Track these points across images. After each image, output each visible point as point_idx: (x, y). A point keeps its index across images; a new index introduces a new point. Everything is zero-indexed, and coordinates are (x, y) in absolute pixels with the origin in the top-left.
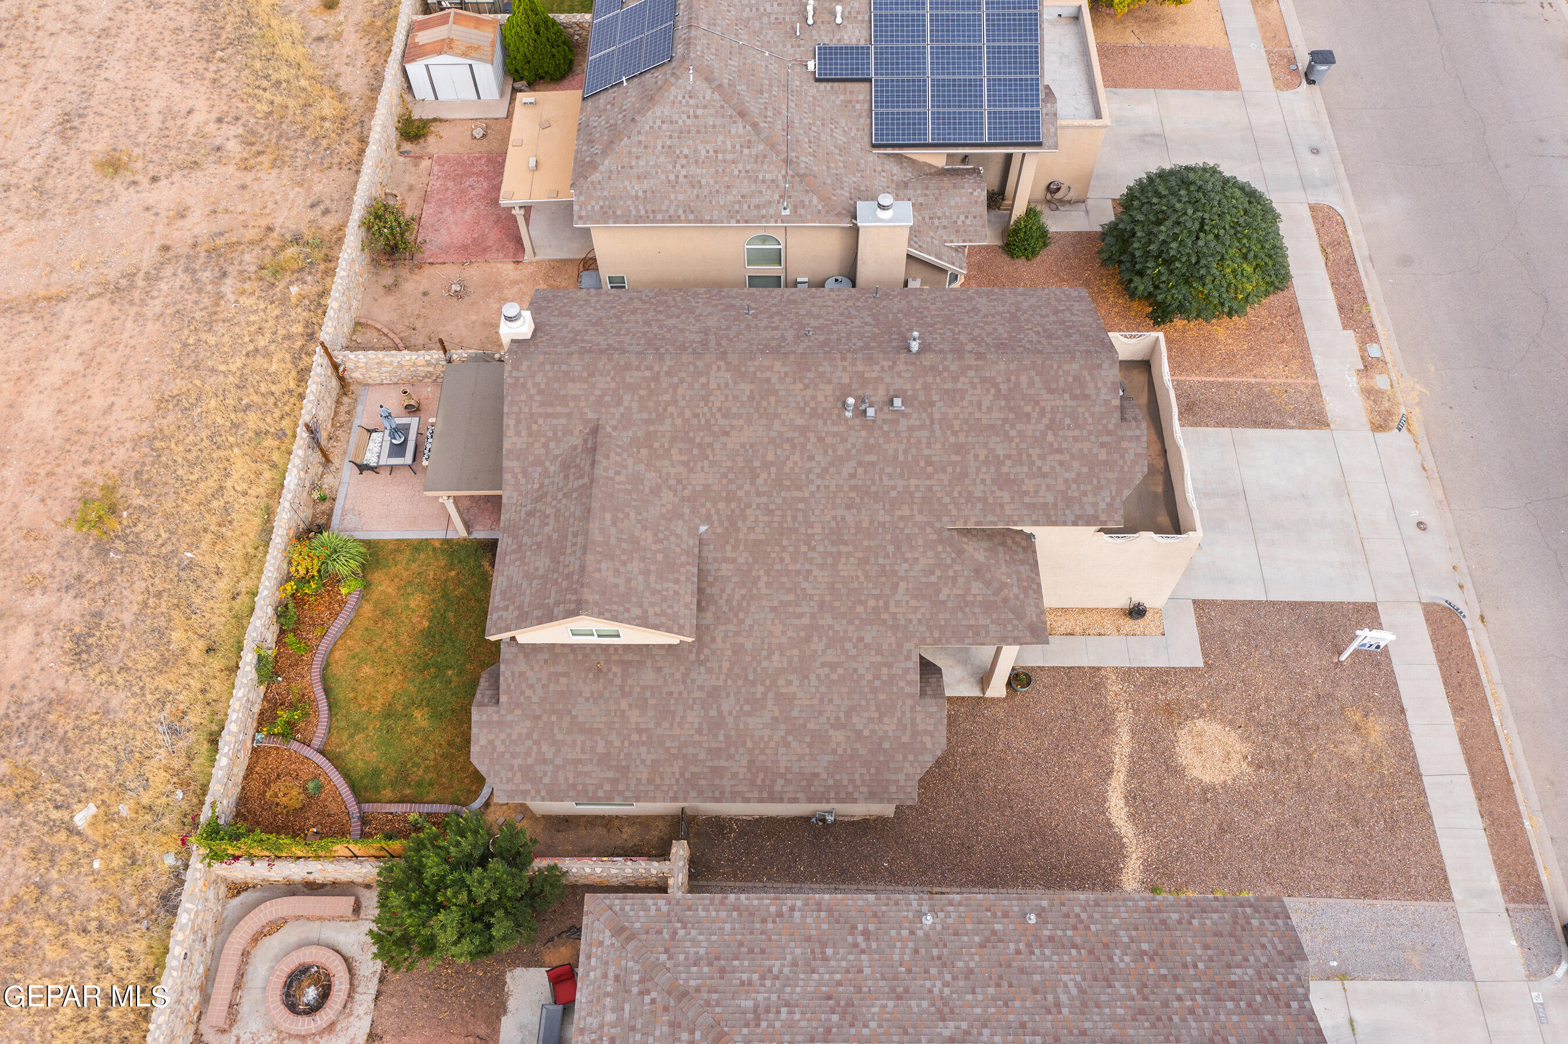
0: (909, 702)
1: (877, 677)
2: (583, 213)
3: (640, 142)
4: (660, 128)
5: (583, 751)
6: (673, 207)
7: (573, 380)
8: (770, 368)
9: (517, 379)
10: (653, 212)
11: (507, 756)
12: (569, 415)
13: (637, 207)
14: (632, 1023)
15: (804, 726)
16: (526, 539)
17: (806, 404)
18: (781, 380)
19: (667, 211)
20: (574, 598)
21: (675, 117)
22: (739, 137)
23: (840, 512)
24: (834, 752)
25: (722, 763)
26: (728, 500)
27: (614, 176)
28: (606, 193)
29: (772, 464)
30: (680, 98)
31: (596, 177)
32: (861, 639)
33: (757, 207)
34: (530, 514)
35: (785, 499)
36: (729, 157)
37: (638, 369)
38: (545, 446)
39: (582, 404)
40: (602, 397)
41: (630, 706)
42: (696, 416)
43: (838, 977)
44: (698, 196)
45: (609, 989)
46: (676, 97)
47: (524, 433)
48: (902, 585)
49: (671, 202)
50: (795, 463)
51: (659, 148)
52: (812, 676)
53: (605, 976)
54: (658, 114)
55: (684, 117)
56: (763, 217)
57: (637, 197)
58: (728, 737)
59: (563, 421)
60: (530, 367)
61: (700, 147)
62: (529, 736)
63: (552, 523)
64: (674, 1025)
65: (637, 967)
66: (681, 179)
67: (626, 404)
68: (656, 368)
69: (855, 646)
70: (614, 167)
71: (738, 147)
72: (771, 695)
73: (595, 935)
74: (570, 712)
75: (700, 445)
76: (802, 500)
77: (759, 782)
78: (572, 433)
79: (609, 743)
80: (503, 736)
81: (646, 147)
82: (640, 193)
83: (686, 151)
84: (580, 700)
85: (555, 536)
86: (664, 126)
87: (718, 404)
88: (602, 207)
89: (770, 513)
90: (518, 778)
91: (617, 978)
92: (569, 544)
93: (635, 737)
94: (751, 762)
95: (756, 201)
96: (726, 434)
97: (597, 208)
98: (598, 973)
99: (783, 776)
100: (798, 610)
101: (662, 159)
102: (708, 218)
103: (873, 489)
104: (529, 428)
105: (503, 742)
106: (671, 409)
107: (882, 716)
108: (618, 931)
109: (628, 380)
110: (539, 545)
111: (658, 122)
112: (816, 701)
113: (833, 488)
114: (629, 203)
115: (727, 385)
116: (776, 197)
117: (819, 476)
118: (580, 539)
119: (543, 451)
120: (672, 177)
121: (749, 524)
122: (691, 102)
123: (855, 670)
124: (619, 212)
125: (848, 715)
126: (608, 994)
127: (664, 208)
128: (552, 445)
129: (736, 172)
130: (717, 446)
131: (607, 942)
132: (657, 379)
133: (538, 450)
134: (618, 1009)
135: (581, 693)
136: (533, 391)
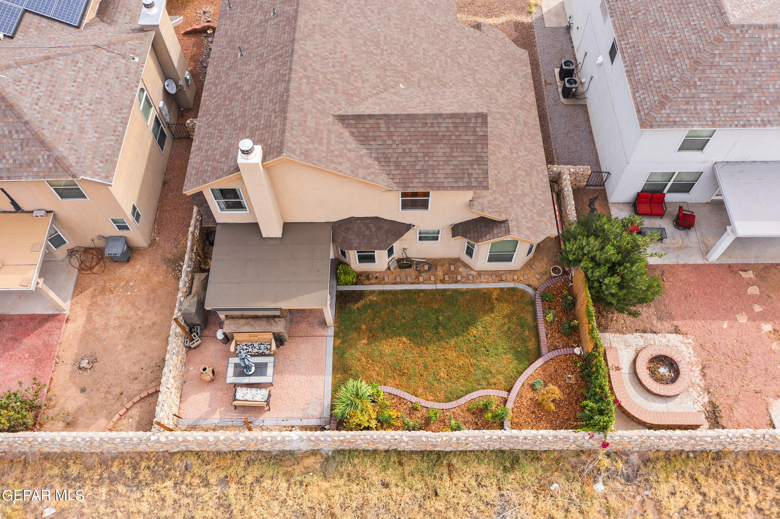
0: (484, 36)
1: (474, 43)
2: (103, 175)
3: (50, 124)
4: (41, 108)
5: (525, 182)
6: (114, 119)
7: (305, 122)
8: (306, 22)
9: (301, 153)
10: (115, 131)
11: (533, 222)
12: (329, 131)
13: (107, 140)
14: (710, 92)
15: (500, 81)
16: (418, 167)
17: (330, 14)
18: (315, 19)
19: (116, 123)
20: (473, 120)
21: (36, 96)
22: (66, 64)
23: (392, 24)
24: (510, 73)
25: (521, 120)
26: (385, 70)
27: (75, 147)
28: (89, 156)
29: (365, 43)
30: (18, 88)
31: (72, 159)
32: (456, 42)
33: (128, 73)
34: (398, 165)
35: (385, 44)
36: (82, 75)
37: (300, 84)
38: (350, 150)
39: (322, 122)
40: (318, 110)
41: (500, 153)
42: (334, 66)
43: (665, 13)
44: (109, 103)
45: (693, 108)
46: (16, 90)
47: (340, 160)
48: (429, 15)
49: (110, 119)
50: (365, 32)
51: (59, 113)
52: (476, 68)
53: (685, 111)
54: (28, 105)
55: (36, 90)
56: (136, 72)
57: (99, 138)
58: (509, 114)
59: (333, 136)
60: (294, 143)
61: (68, 89)
62: (522, 208)
63: (410, 146)
64: (712, 66)
65: (682, 91)
66: (92, 108)
67: (324, 98)
68: (301, 75)
69: (460, 45)
70: (67, 146)
71: (75, 68)
72: (486, 88)
73: (663, 120)
74: (507, 183)
75: (352, 71)
76: (386, 38)
77: (528, 108)
78: (342, 134)
79: (519, 168)
80: (523, 221)
81: (56, 121)
82: (97, 135)
83: (68, 98)
84: (499, 176)
85: (422, 142)
86: (41, 104)
87: (327, 54)
88: (101, 162)
89: (392, 53)
90: (544, 219)
91: (687, 103)
92: (431, 129)
93: (515, 155)
94: (520, 108)
95: (123, 73)
96: (346, 56)
97: (101, 165)
98: (684, 115)
99: (523, 98)
100: (443, 61)
101: (70, 114)
102: (129, 102)
103: (380, 6)
104: (337, 156)
105: (527, 222)
106: (328, 77)
107: (491, 48)
108: (662, 105)
109: (308, 92)
110: (425, 155)
111: (36, 107)
112: (488, 71)
113: (379, 22)
114: (102, 144)
115: (316, 45)
116: (124, 61)
117: (373, 25)
118: (429, 121)
119: (352, 153)
120: (89, 113)
121: (399, 65)
122: (25, 82)
123: (471, 50)
124: (109, 152)
125: (492, 61)
126: (695, 109)
127: (113, 124)
128: (349, 146)
129: (96, 76)
130: (353, 63)
131: (668, 111)
132: (309, 78)
133: (352, 155)
134: (702, 101)
135: (496, 175)
136: (311, 146)
